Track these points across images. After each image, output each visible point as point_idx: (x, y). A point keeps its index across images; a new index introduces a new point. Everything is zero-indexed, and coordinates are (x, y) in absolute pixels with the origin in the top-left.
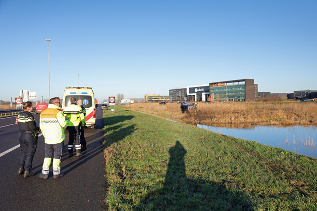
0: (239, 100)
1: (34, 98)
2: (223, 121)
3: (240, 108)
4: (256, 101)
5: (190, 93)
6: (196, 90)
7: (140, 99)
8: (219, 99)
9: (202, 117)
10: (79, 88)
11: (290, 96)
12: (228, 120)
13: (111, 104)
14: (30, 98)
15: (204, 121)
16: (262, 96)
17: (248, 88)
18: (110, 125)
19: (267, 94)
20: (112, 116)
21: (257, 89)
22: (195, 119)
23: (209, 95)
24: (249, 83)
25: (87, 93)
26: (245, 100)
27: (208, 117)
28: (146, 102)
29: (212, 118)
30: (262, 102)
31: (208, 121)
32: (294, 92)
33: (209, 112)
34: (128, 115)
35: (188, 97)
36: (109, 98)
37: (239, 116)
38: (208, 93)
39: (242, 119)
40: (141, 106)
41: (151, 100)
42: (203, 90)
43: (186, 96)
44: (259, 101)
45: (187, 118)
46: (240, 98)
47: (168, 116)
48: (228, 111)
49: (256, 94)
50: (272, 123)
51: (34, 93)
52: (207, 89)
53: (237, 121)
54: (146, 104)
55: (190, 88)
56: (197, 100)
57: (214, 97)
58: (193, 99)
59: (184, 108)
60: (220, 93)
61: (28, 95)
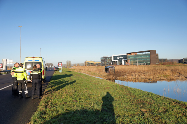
0: (146, 64)
1: (12, 64)
2: (131, 78)
3: (143, 69)
4: (157, 64)
5: (114, 60)
6: (118, 58)
7: (82, 64)
8: (133, 64)
9: (118, 75)
10: (34, 57)
11: (180, 61)
12: (133, 77)
13: (59, 67)
14: (7, 64)
15: (118, 78)
16: (162, 62)
17: (152, 56)
18: (54, 80)
19: (165, 60)
20: (59, 75)
21: (158, 57)
22: (113, 77)
23: (126, 61)
24: (153, 52)
25: (38, 60)
26: (150, 64)
27: (121, 75)
28: (85, 66)
29: (123, 76)
30: (161, 65)
31: (121, 77)
32: (183, 58)
33: (123, 72)
34: (70, 74)
35: (113, 62)
36: (58, 63)
37: (141, 74)
38: (126, 60)
39: (143, 76)
40: (81, 68)
41: (88, 64)
42: (122, 58)
43: (112, 62)
44: (159, 64)
45: (108, 76)
46: (147, 63)
47: (97, 75)
48: (135, 71)
49: (157, 60)
50: (161, 78)
51: (12, 60)
52: (125, 57)
53: (139, 77)
54: (85, 67)
55: (114, 57)
56: (119, 64)
57: (129, 62)
58: (116, 64)
59: (107, 69)
60: (134, 59)
61: (6, 62)
